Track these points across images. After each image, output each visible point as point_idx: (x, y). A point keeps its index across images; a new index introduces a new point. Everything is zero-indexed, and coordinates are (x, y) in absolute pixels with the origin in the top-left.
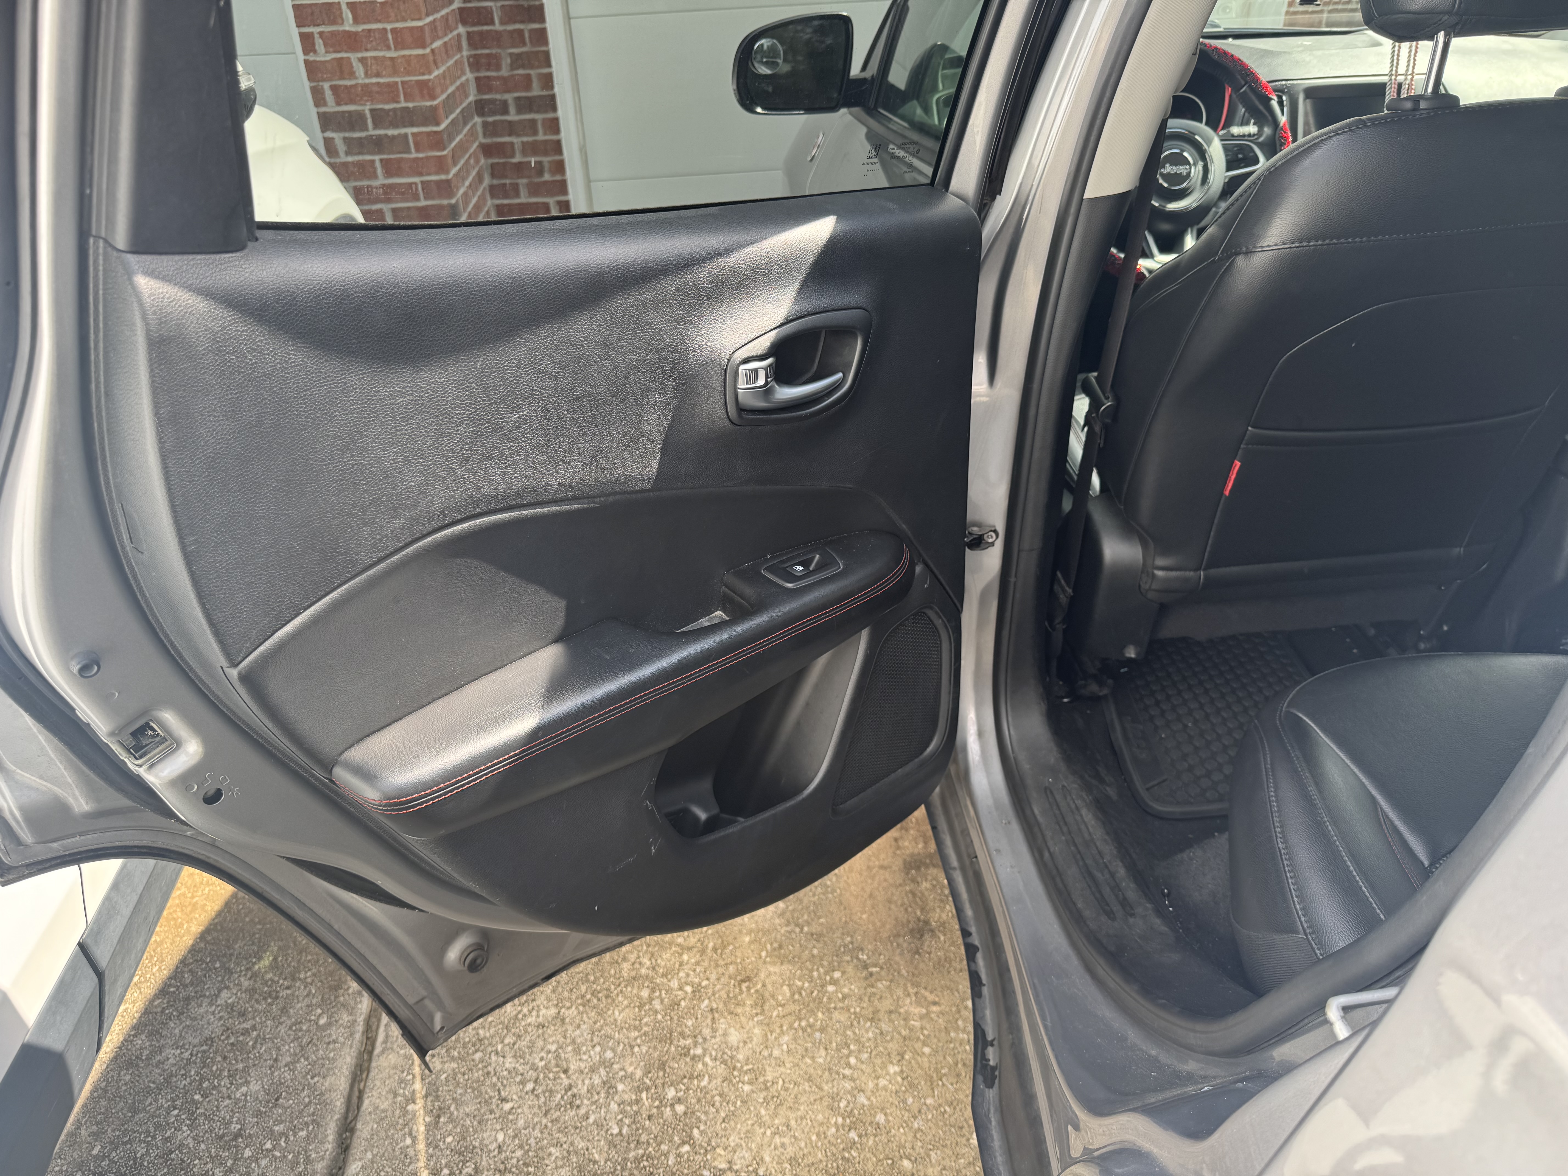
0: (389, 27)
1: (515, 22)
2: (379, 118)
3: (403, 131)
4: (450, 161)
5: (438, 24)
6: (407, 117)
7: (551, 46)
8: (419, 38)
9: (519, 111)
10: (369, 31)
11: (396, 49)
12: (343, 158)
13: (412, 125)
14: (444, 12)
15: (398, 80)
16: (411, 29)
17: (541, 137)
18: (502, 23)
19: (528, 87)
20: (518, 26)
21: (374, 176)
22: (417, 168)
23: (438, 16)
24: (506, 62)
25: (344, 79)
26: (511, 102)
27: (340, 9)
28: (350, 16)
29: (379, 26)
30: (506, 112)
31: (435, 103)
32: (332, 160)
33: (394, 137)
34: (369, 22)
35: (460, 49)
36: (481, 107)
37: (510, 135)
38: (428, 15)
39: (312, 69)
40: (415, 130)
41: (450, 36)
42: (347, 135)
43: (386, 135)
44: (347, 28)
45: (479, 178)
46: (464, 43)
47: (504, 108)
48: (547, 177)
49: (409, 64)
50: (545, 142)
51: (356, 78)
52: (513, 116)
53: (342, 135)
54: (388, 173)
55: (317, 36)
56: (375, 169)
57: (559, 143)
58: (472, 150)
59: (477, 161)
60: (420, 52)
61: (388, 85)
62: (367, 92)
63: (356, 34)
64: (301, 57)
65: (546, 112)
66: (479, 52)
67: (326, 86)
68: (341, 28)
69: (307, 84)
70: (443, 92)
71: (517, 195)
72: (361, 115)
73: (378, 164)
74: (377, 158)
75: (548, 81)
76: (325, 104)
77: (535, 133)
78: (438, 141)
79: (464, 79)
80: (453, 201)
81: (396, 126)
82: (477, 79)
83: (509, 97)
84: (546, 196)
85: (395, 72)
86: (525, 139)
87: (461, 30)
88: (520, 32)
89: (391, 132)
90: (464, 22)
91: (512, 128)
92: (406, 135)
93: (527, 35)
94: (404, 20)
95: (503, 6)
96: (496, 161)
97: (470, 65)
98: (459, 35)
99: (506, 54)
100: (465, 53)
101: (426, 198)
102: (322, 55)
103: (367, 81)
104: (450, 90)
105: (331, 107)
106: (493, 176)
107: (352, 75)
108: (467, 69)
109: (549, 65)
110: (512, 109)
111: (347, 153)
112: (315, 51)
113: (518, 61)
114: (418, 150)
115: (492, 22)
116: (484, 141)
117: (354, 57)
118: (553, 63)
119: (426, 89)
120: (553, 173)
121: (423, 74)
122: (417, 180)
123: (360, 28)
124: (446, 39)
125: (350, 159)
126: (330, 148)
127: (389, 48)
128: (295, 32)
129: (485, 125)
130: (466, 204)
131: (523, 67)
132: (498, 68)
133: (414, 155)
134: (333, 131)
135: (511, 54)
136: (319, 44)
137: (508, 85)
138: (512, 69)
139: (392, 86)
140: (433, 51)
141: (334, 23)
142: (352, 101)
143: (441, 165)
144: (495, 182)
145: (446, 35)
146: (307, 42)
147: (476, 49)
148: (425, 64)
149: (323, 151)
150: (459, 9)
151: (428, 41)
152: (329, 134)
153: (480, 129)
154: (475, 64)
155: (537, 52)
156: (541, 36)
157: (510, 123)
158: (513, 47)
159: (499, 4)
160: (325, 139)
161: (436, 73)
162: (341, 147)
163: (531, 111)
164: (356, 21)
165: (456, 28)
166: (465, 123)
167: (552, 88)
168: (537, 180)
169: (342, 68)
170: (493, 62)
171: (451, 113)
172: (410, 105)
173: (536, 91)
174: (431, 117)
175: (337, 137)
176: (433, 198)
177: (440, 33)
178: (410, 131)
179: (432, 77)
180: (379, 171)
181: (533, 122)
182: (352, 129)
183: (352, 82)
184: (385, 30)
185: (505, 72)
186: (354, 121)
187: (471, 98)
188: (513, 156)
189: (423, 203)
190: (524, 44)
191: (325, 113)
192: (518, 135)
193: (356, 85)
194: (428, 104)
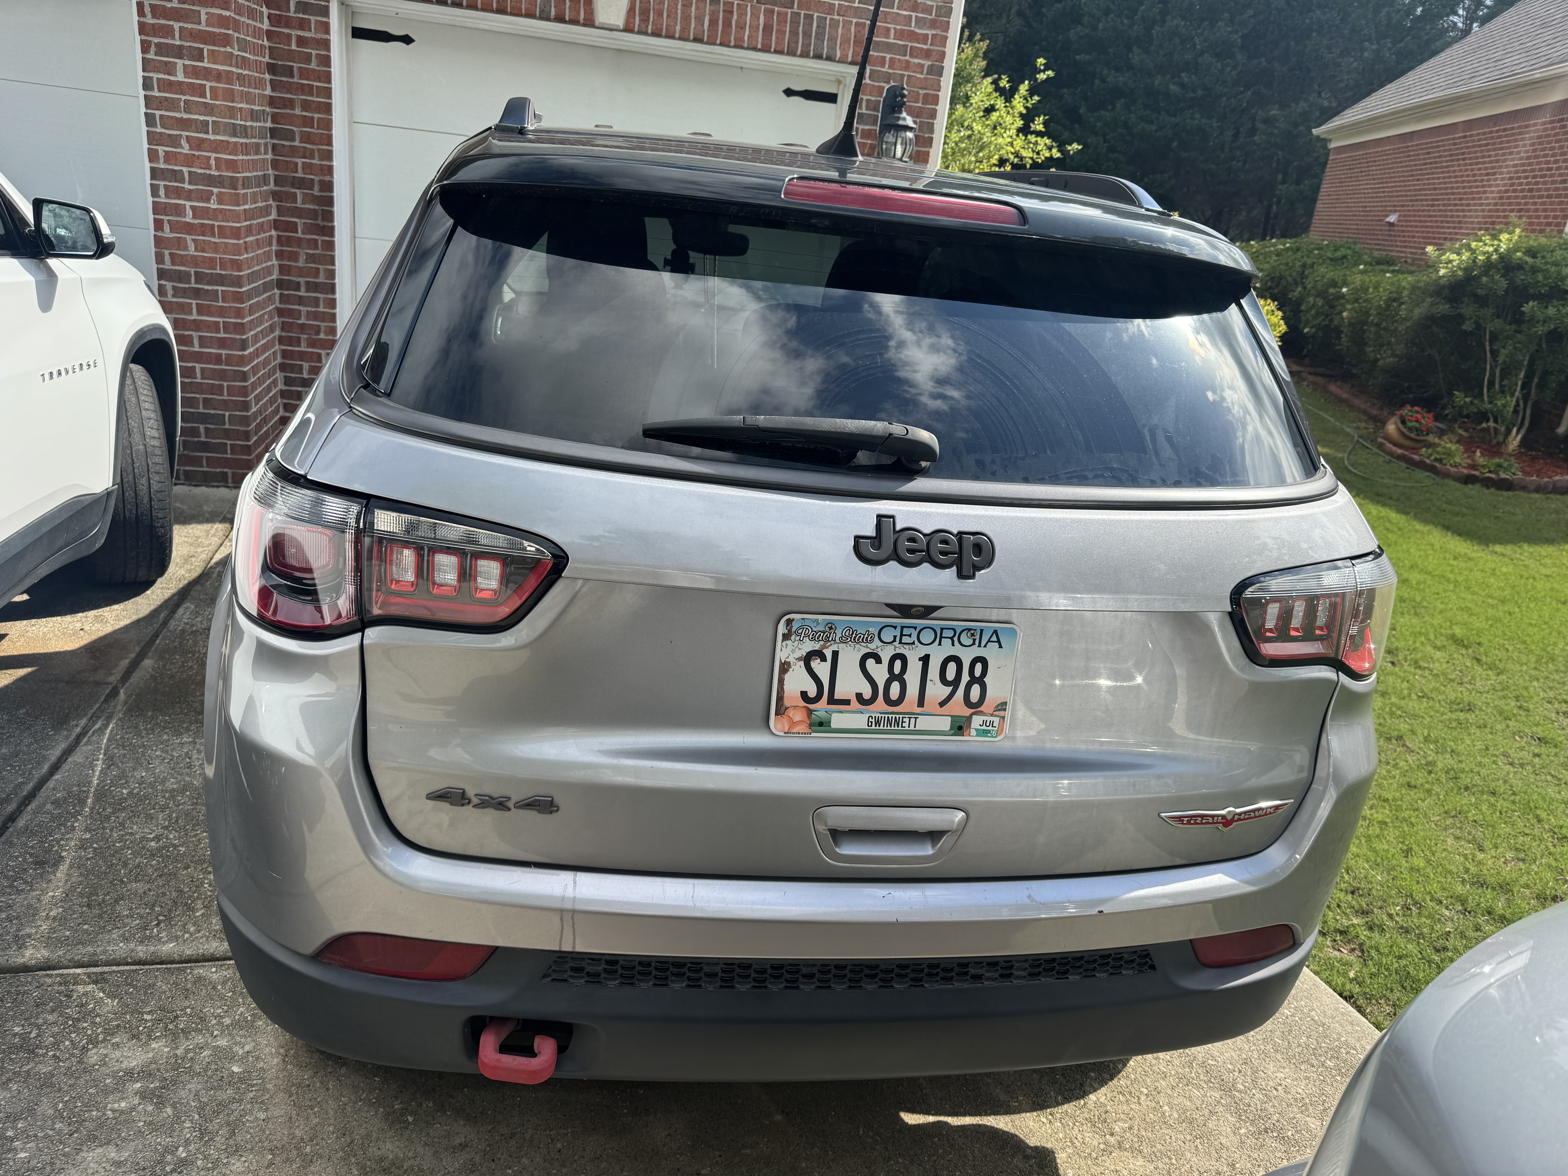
0: (216, 224)
1: (312, 234)
2: (199, 277)
3: (216, 288)
4: (247, 312)
5: (254, 227)
6: (220, 280)
7: (336, 252)
8: (236, 233)
9: (307, 291)
10: (202, 224)
11: (219, 238)
12: (170, 298)
13: (222, 285)
14: (260, 220)
15: (218, 256)
16: (232, 227)
17: (321, 309)
18: (303, 233)
19: (317, 275)
20: (314, 237)
21: (191, 313)
22: (222, 312)
23: (255, 222)
24: (302, 258)
25: (180, 250)
26: (302, 283)
27: (185, 208)
28: (191, 213)
29: (211, 222)
30: (298, 289)
31: (241, 274)
32: (162, 299)
33: (207, 290)
34: (204, 219)
35: (270, 245)
36: (280, 284)
37: (299, 305)
38: (246, 221)
39: (158, 241)
40: (224, 288)
41: (263, 235)
42: (176, 284)
43: (203, 289)
44: (188, 220)
45: (272, 329)
46: (274, 242)
47: (297, 287)
48: (322, 336)
49: (227, 248)
50: (324, 312)
51: (188, 250)
52: (303, 293)
53: (171, 284)
54: (200, 313)
55: (166, 222)
56: (192, 309)
57: (334, 315)
58: (268, 310)
59: (271, 318)
60: (236, 242)
61: (210, 258)
62: (194, 261)
63: (194, 224)
64: (153, 232)
65: (327, 294)
66: (285, 248)
67: (167, 252)
68: (184, 220)
69: (153, 249)
70: (249, 268)
71: (299, 346)
72: (188, 274)
73: (194, 306)
74: (194, 302)
75: (332, 274)
76: (163, 263)
77: (318, 306)
78: (239, 298)
79: (269, 263)
80: (244, 337)
81: (212, 284)
82: (280, 266)
83: (302, 280)
84: (319, 349)
85: (216, 251)
86: (309, 309)
87: (273, 233)
88: (316, 241)
89: (206, 287)
90: (276, 229)
91: (301, 301)
92: (217, 291)
93: (320, 242)
94: (228, 221)
95: (305, 223)
96: (287, 320)
97: (276, 256)
98: (271, 236)
99: (303, 254)
100: (274, 248)
101: (224, 333)
102: (167, 233)
103: (196, 254)
104: (256, 268)
105: (168, 265)
106: (282, 330)
107: (186, 248)
108: (274, 258)
109: (333, 264)
110: (303, 289)
111: (173, 296)
112: (163, 230)
113: (311, 258)
114: (223, 301)
115: (297, 232)
116: (279, 306)
117: (189, 238)
118: (337, 264)
119: (238, 265)
120: (326, 334)
121: (235, 255)
122: (221, 320)
123: (196, 221)
124: (259, 237)
125: (175, 300)
126: (162, 291)
127: (214, 236)
128: (151, 217)
129: (281, 295)
130: (255, 341)
131: (314, 262)
132: (297, 261)
133: (221, 304)
134: (166, 281)
135: (307, 254)
136: (167, 227)
137: (301, 272)
138: (306, 263)
139: (212, 260)
140: (245, 242)
141: (179, 215)
142: (182, 264)
143: (239, 313)
144: (284, 334)
145: (259, 234)
146: (158, 225)
147: (282, 246)
148: (237, 250)
149: (156, 291)
150: (274, 220)
151: (243, 236)
152: (163, 282)
153: (277, 298)
154: (280, 255)
155: (326, 255)
156: (330, 246)
157: (300, 297)
158: (309, 249)
159: (303, 221)
160: (159, 284)
161: (246, 256)
162: (170, 292)
163: (316, 291)
164: (194, 217)
165: (270, 231)
166: (265, 292)
167: (334, 278)
168: (314, 337)
169: (180, 243)
170: (294, 256)
171: (253, 283)
172: (223, 273)
173: (321, 279)
174: (238, 282)
175: (169, 285)
176: (230, 333)
177: (254, 232)
178: (220, 288)
179: (241, 258)
180: (194, 310)
181: (317, 299)
182: (180, 282)
183: (186, 253)
184: (214, 225)
185: (301, 264)
186: (182, 277)
187: (274, 277)
188: (299, 319)
189: (222, 335)
190: (317, 248)
191: (162, 269)
192: (305, 306)
193: (187, 255)
194: (236, 273)
